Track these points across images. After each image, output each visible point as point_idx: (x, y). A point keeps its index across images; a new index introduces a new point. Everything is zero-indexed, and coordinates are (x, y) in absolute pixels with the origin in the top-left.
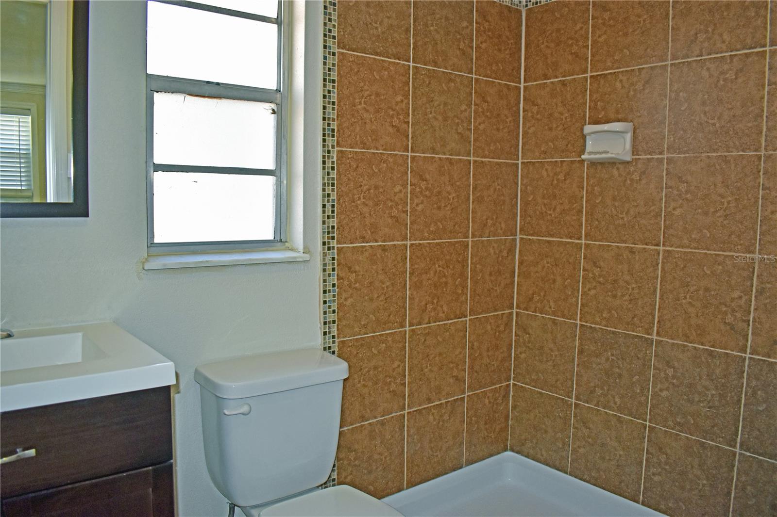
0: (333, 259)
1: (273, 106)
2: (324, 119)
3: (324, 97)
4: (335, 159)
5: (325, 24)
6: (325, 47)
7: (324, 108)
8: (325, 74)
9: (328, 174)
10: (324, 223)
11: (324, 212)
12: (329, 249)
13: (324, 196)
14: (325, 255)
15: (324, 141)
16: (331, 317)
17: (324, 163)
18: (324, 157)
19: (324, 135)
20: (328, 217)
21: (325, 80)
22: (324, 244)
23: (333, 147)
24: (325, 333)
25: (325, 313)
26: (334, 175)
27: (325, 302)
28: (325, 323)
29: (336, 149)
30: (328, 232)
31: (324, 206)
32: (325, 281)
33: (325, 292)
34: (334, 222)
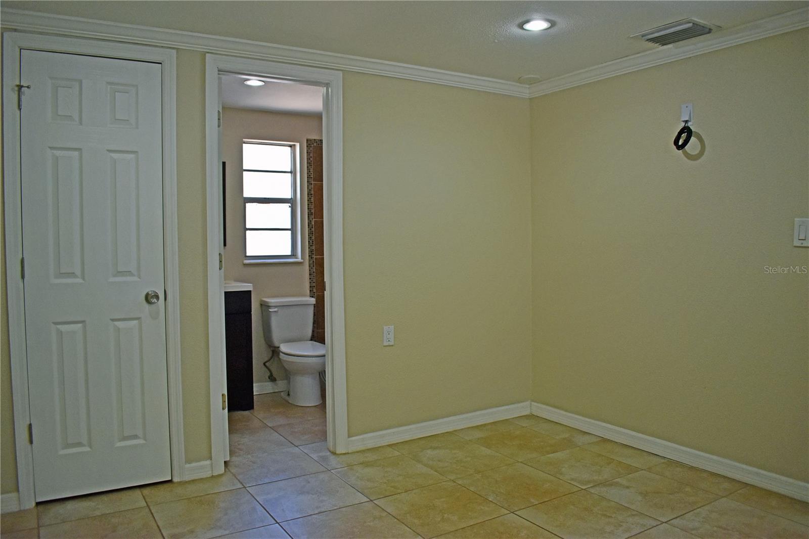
0: (313, 262)
1: (290, 205)
2: (308, 209)
3: (308, 200)
4: (313, 224)
5: (308, 173)
6: (308, 182)
7: (308, 205)
8: (308, 192)
9: (311, 229)
10: (309, 248)
11: (309, 244)
12: (311, 258)
13: (309, 238)
14: (310, 260)
15: (308, 217)
16: (314, 284)
17: (308, 225)
18: (308, 223)
19: (308, 215)
20: (311, 246)
21: (308, 194)
22: (309, 256)
23: (312, 219)
24: (310, 291)
25: (310, 283)
26: (313, 230)
27: (310, 279)
28: (310, 287)
29: (314, 220)
30: (311, 252)
31: (309, 242)
32: (310, 270)
33: (310, 275)
34: (314, 248)
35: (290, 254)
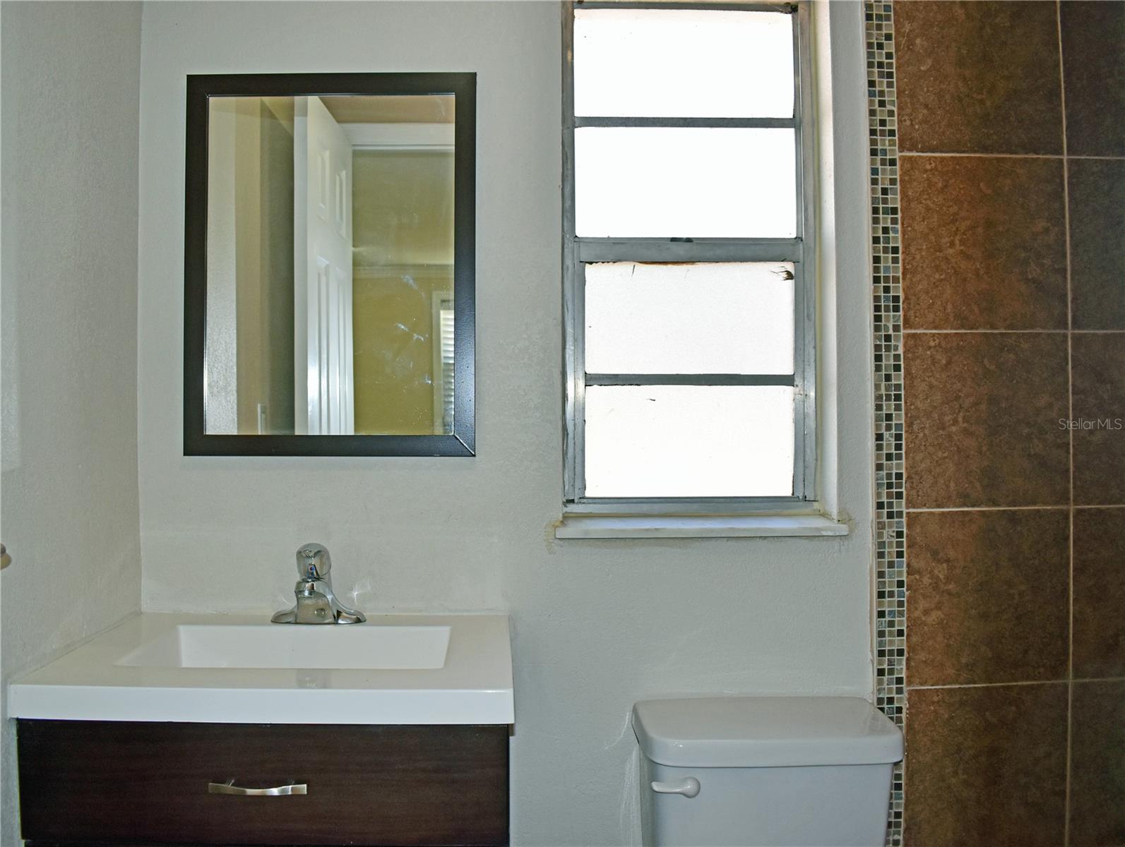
0: (900, 534)
1: (790, 267)
2: (876, 280)
3: (876, 240)
4: (901, 351)
5: (872, 113)
6: (874, 152)
7: (876, 260)
8: (874, 200)
9: (888, 378)
10: (879, 467)
11: (879, 447)
12: (890, 515)
13: (878, 419)
14: (881, 526)
15: (877, 319)
16: (900, 643)
17: (878, 358)
18: (877, 348)
19: (877, 308)
20: (889, 457)
21: (875, 211)
22: (880, 506)
23: (896, 328)
24: (881, 672)
25: (881, 634)
26: (900, 379)
27: (881, 614)
28: (881, 653)
29: (902, 332)
30: (890, 484)
31: (879, 437)
32: (881, 574)
33: (881, 595)
34: (901, 466)
35: (787, 491)
